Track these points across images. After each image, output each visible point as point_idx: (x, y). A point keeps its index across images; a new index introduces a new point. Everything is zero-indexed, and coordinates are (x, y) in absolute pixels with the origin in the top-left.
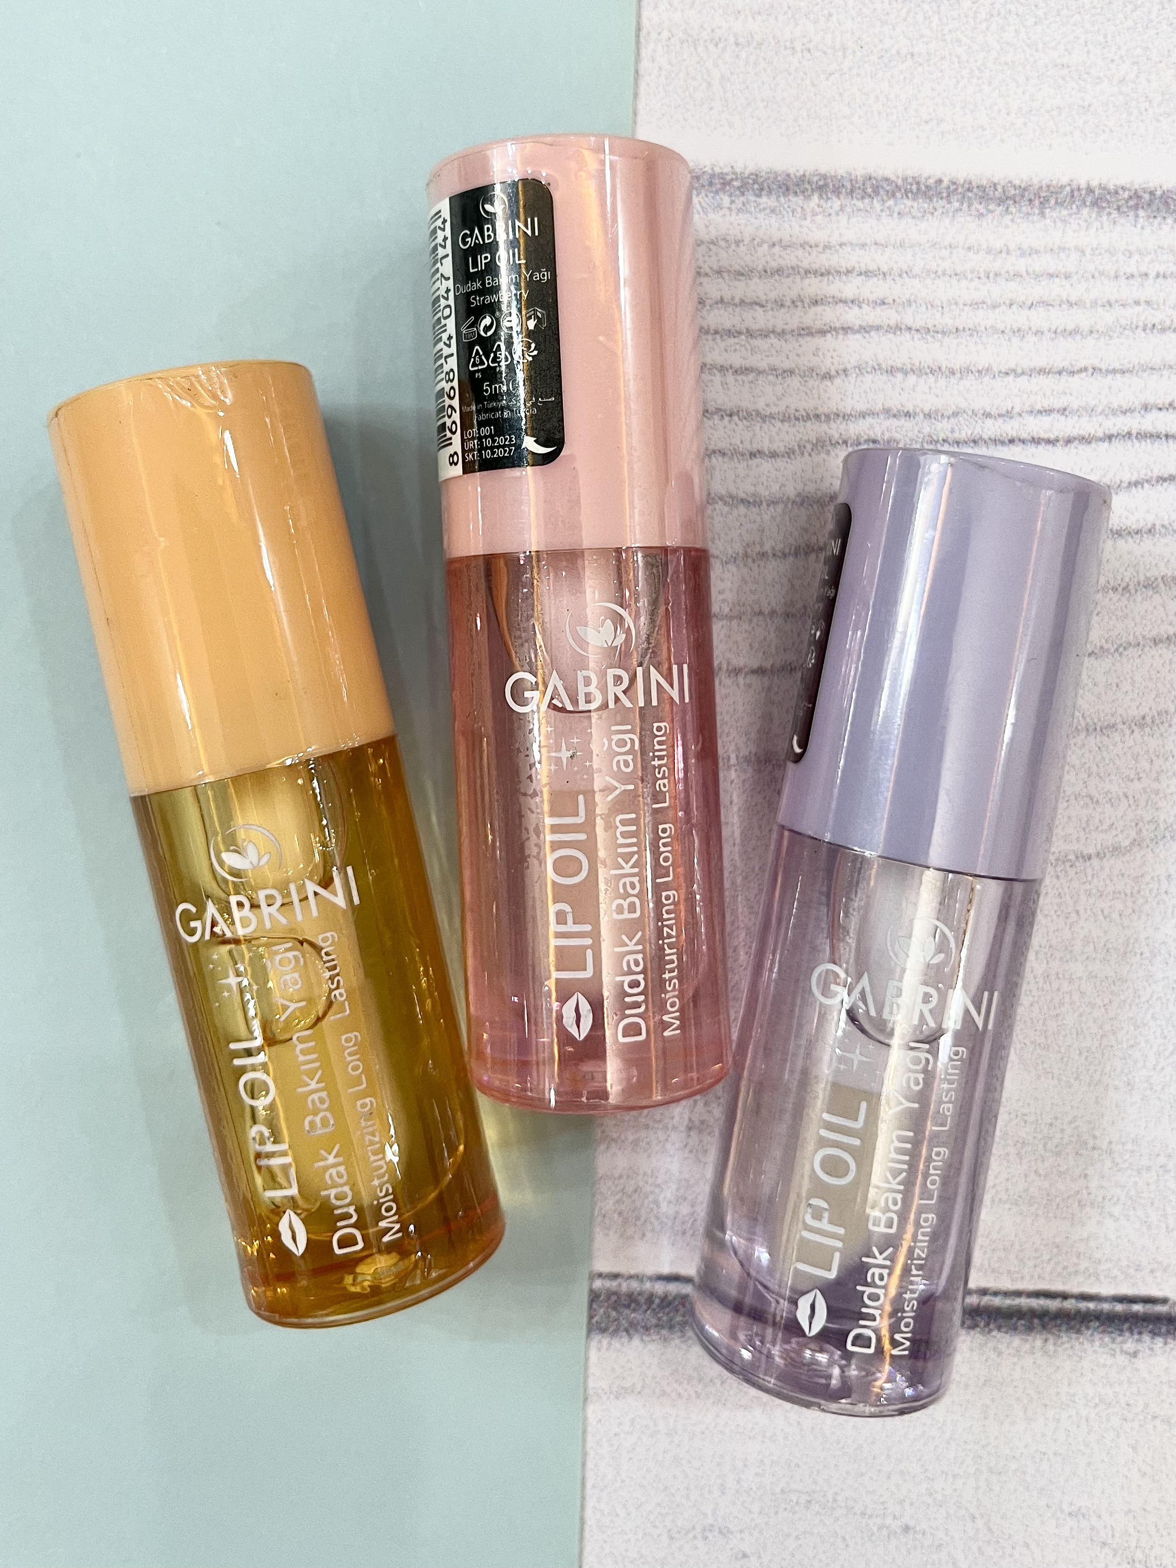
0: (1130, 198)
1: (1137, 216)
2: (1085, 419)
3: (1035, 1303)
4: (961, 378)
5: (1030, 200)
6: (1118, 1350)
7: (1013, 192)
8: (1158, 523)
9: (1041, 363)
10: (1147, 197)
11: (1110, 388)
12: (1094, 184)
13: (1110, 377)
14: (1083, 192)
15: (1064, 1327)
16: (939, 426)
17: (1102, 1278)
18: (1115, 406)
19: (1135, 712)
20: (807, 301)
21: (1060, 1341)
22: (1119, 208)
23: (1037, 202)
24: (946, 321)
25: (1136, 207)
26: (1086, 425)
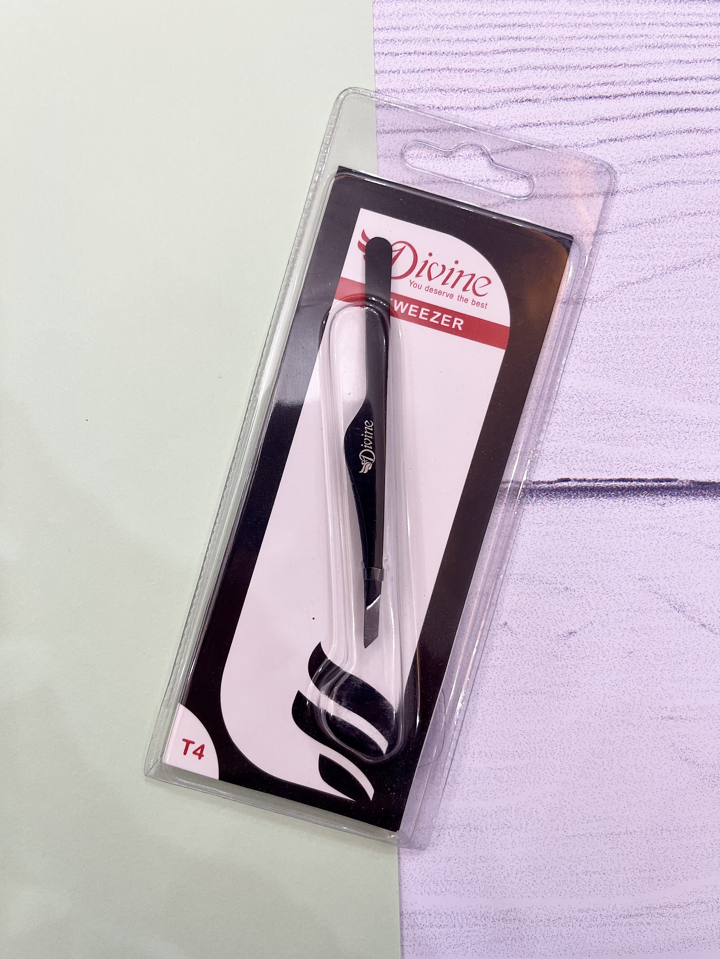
2: (622, 86)
3: (618, 484)
4: (567, 71)
6: (656, 504)
8: (657, 131)
9: (601, 62)
11: (633, 72)
13: (632, 68)
15: (632, 494)
16: (558, 92)
17: (648, 472)
18: (635, 80)
19: (650, 217)
20: (496, 38)
21: (630, 501)
24: (559, 45)
26: (623, 90)
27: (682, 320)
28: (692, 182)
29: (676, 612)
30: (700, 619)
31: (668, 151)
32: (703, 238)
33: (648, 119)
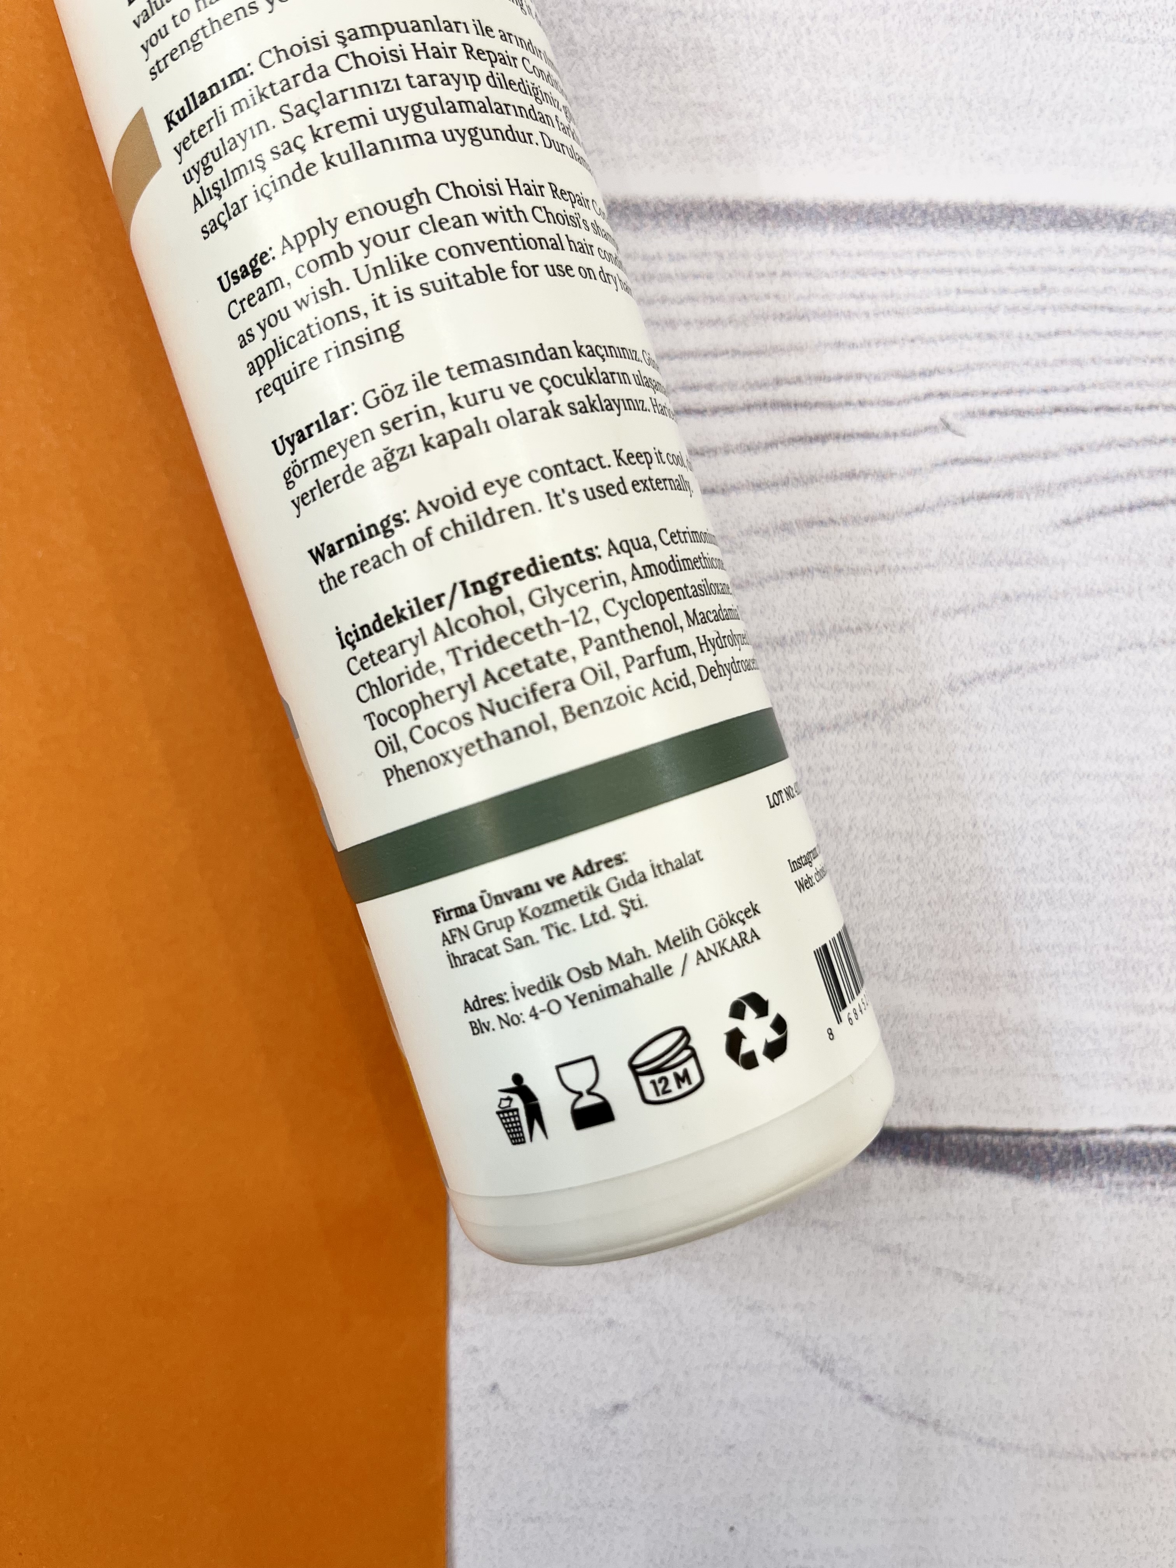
0: (759, 211)
1: (765, 226)
5: (677, 215)
7: (662, 208)
8: (791, 476)
10: (773, 210)
11: (747, 367)
12: (730, 199)
13: (748, 357)
14: (720, 207)
18: (752, 381)
19: (775, 633)
22: (750, 220)
23: (682, 217)
25: (764, 218)
26: (729, 398)
27: (832, 825)
28: (855, 571)
29: (816, 1373)
30: (861, 1385)
31: (810, 512)
32: (873, 674)
33: (775, 454)
